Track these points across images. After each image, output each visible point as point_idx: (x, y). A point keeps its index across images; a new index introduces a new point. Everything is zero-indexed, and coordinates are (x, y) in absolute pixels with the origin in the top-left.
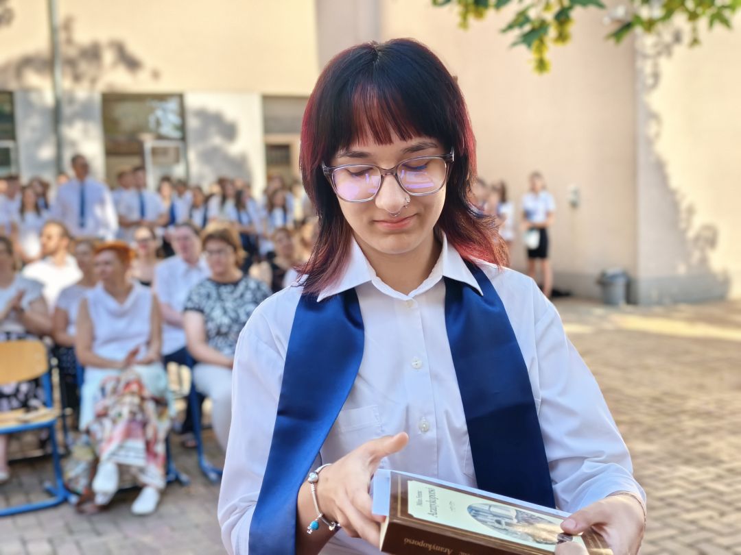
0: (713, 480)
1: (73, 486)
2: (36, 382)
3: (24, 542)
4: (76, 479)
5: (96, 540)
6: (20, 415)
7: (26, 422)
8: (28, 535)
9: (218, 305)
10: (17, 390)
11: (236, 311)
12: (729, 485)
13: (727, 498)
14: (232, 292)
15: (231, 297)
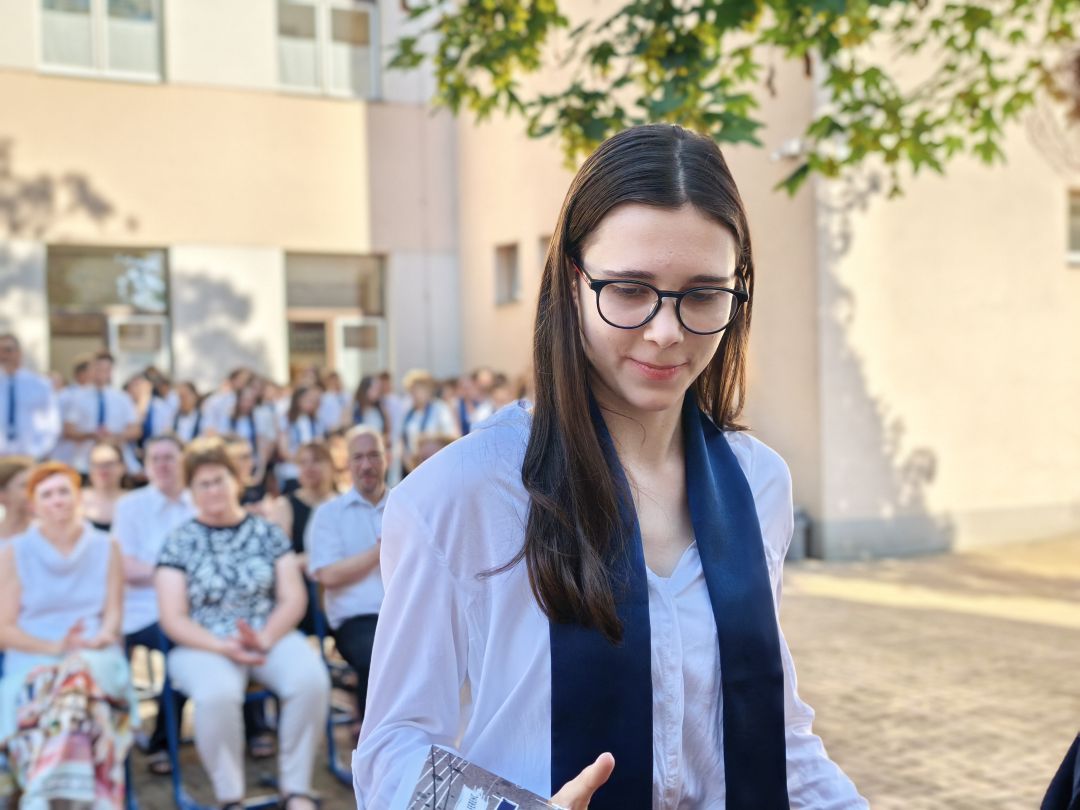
15: (228, 548)
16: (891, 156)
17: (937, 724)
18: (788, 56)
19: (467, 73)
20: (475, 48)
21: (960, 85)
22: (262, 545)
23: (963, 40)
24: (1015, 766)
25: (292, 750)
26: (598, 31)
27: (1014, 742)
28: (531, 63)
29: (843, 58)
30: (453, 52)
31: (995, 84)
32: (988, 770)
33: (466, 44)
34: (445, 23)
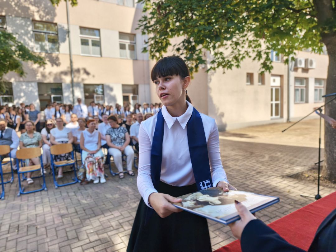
0: (229, 172)
1: (79, 178)
2: (70, 153)
3: (68, 193)
4: (80, 176)
5: (86, 192)
6: (66, 161)
7: (67, 163)
8: (68, 191)
9: (114, 133)
10: (65, 155)
11: (118, 135)
12: (233, 173)
13: (232, 176)
14: (117, 130)
15: (117, 131)
16: (224, 67)
17: (229, 157)
18: (207, 50)
19: (155, 53)
20: (156, 49)
21: (234, 55)
22: (122, 131)
23: (235, 47)
24: (242, 164)
25: (128, 164)
26: (178, 45)
27: (241, 160)
28: (165, 51)
29: (216, 50)
30: (152, 50)
31: (239, 55)
32: (238, 164)
33: (154, 48)
34: (151, 45)
